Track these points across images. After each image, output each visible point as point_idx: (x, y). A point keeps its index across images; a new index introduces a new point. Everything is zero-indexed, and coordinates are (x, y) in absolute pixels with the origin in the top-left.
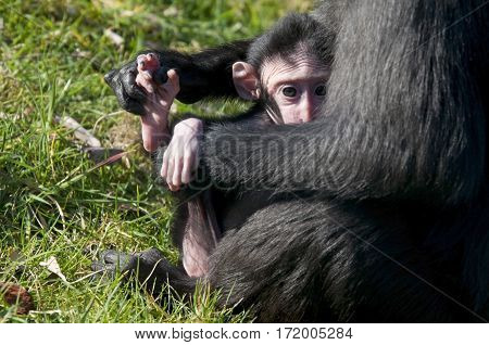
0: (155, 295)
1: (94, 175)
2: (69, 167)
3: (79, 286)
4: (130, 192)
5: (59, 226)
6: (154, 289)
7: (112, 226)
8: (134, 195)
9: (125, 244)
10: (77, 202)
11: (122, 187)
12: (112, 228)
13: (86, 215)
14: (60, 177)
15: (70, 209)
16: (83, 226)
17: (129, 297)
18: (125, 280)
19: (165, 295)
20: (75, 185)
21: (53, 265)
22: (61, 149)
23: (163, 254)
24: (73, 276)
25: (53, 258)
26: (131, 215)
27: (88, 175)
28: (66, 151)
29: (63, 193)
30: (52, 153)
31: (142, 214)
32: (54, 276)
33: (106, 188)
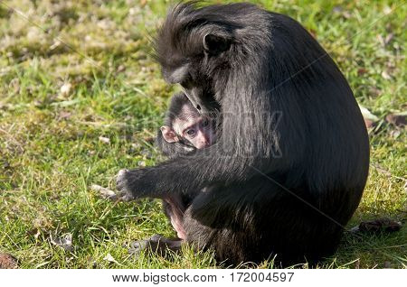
0: (163, 256)
1: (116, 208)
6: (162, 253)
7: (132, 230)
8: (138, 211)
9: (142, 236)
11: (131, 210)
13: (118, 228)
16: (119, 235)
18: (147, 254)
19: (168, 254)
21: (110, 258)
22: (96, 201)
25: (109, 254)
26: (140, 221)
27: (113, 209)
28: (99, 201)
30: (92, 204)
31: (145, 219)
32: (112, 263)
33: (124, 212)
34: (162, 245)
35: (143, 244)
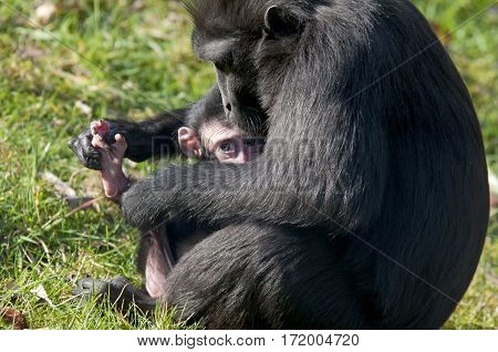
0: (124, 313)
1: (71, 218)
2: (51, 213)
3: (63, 308)
4: (101, 231)
5: (45, 260)
6: (123, 307)
7: (88, 259)
8: (104, 233)
9: (99, 273)
10: (58, 240)
11: (94, 228)
12: (87, 261)
13: (66, 251)
14: (44, 221)
15: (53, 246)
16: (64, 259)
17: (103, 315)
18: (99, 301)
19: (132, 312)
20: (57, 227)
21: (41, 292)
22: (44, 198)
23: (129, 279)
24: (57, 300)
25: (40, 286)
26: (102, 249)
27: (66, 219)
28: (49, 200)
29: (46, 234)
30: (37, 202)
31: (111, 248)
32: (42, 300)
33: (82, 228)
34: (127, 296)
35: (98, 286)
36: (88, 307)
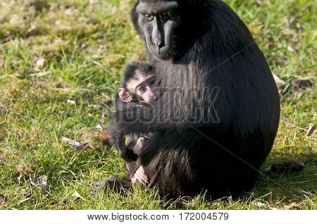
0: (119, 192)
1: (81, 156)
2: (71, 156)
3: (89, 199)
4: (97, 157)
5: (74, 179)
7: (94, 172)
8: (98, 158)
9: (101, 177)
10: (78, 168)
11: (93, 157)
12: (94, 173)
13: (83, 171)
14: (69, 161)
15: (76, 171)
16: (84, 176)
17: (109, 196)
18: (105, 191)
19: (122, 191)
20: (75, 162)
21: (77, 195)
22: (65, 150)
23: (117, 176)
24: (86, 196)
25: (76, 192)
26: (100, 166)
27: (79, 156)
29: (71, 166)
30: (62, 153)
31: (104, 164)
33: (87, 159)
34: (118, 184)
35: (102, 183)
36: (101, 195)
